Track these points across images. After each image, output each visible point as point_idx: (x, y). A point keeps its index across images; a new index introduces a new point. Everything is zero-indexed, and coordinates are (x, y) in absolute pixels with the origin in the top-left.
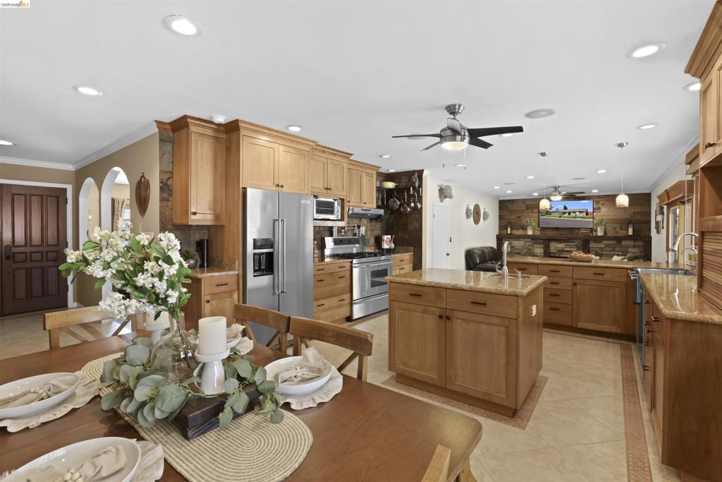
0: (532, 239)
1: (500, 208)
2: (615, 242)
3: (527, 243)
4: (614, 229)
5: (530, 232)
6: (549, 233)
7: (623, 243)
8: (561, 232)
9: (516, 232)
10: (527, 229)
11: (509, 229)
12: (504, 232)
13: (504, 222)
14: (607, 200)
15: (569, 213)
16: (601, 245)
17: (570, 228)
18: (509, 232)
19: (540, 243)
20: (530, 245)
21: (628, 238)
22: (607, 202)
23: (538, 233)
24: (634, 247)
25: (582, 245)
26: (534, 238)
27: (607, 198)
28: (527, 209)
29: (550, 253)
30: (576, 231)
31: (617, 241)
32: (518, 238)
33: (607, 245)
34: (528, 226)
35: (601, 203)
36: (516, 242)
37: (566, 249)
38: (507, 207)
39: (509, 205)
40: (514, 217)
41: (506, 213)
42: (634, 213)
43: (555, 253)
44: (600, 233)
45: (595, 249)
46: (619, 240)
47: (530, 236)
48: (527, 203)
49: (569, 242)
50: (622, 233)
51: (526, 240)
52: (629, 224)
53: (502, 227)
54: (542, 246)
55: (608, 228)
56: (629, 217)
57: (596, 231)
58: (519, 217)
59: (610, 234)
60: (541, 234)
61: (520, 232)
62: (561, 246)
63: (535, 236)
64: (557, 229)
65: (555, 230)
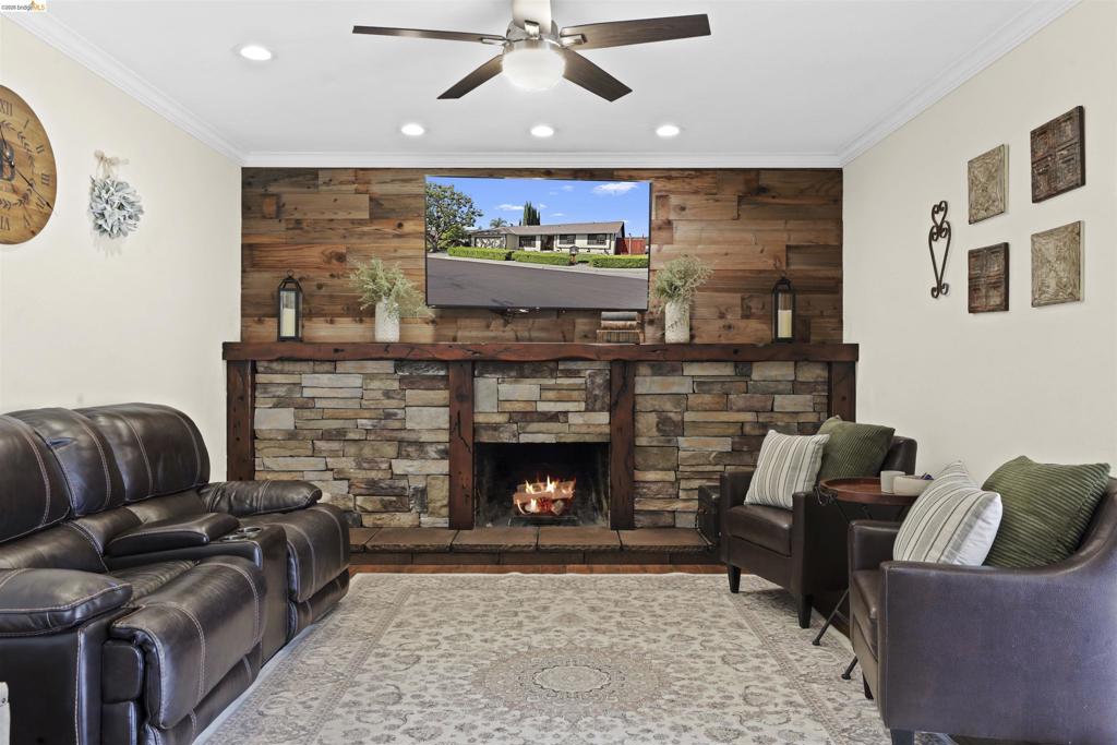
0: (400, 363)
1: (247, 209)
2: (726, 370)
3: (375, 384)
4: (722, 316)
5: (387, 330)
6: (471, 333)
7: (760, 372)
8: (520, 329)
9: (322, 331)
10: (371, 313)
11: (288, 316)
12: (266, 330)
13: (266, 280)
14: (696, 192)
15: (548, 242)
16: (680, 384)
17: (559, 311)
18: (288, 330)
19: (431, 383)
20: (388, 394)
21: (775, 350)
22: (692, 201)
23: (424, 334)
24: (796, 387)
25: (609, 384)
26: (404, 358)
27: (696, 183)
28: (374, 217)
29: (475, 429)
30: (582, 324)
31: (736, 364)
32: (333, 356)
33: (701, 385)
34: (377, 295)
35: (674, 200)
36: (325, 379)
37: (543, 407)
38: (280, 207)
39: (290, 194)
40: (313, 254)
41: (271, 233)
42: (788, 247)
43: (495, 427)
44: (675, 334)
45: (657, 403)
46: (741, 357)
47: (387, 346)
48: (377, 189)
49: (553, 374)
50: (750, 331)
51: (372, 367)
52: (775, 291)
53: (256, 307)
54: (442, 395)
55: (701, 312)
56: (769, 264)
57: (659, 322)
58: (341, 258)
59: (710, 333)
60: (438, 337)
61: (346, 330)
62: (523, 391)
63: (412, 347)
64: (504, 313)
65: (497, 323)
